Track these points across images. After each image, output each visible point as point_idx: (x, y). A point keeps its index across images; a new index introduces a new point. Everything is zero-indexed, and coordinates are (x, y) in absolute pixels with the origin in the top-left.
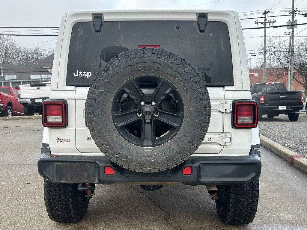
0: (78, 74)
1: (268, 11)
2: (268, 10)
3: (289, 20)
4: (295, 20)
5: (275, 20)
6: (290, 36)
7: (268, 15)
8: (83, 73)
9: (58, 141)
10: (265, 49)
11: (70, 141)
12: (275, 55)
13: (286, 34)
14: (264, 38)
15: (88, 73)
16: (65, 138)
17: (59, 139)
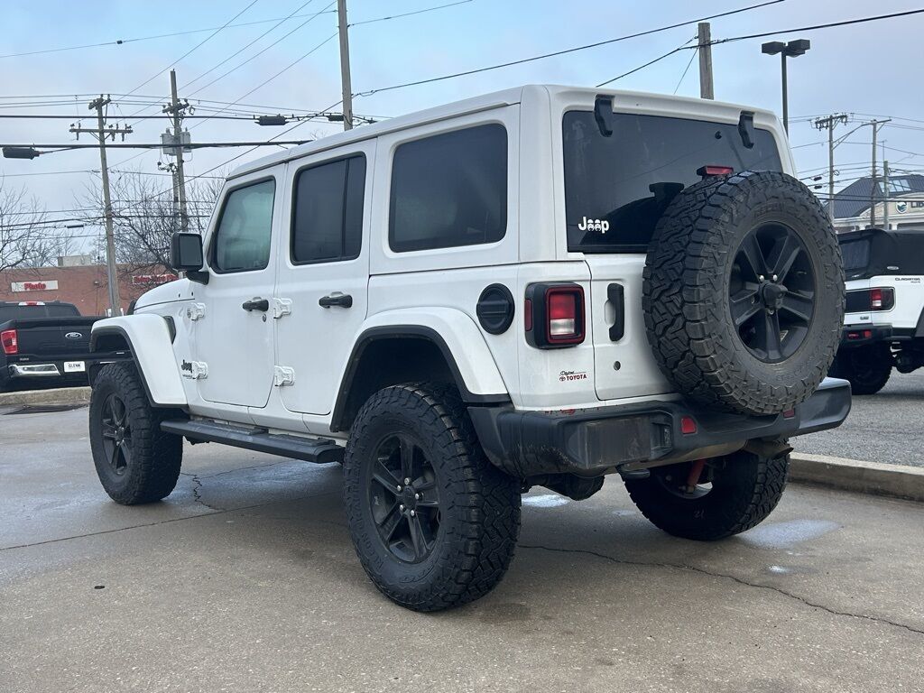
0: (587, 225)
1: (109, 100)
2: (109, 95)
3: (168, 131)
4: (184, 131)
5: (130, 127)
6: (173, 175)
7: (109, 110)
8: (594, 224)
9: (562, 379)
10: (109, 208)
11: (585, 376)
12: (130, 225)
13: (163, 169)
14: (101, 174)
15: (603, 223)
16: (577, 370)
17: (566, 374)
